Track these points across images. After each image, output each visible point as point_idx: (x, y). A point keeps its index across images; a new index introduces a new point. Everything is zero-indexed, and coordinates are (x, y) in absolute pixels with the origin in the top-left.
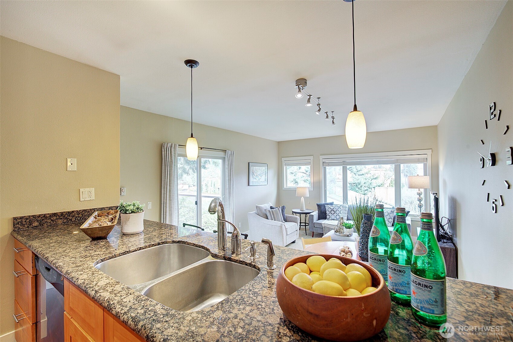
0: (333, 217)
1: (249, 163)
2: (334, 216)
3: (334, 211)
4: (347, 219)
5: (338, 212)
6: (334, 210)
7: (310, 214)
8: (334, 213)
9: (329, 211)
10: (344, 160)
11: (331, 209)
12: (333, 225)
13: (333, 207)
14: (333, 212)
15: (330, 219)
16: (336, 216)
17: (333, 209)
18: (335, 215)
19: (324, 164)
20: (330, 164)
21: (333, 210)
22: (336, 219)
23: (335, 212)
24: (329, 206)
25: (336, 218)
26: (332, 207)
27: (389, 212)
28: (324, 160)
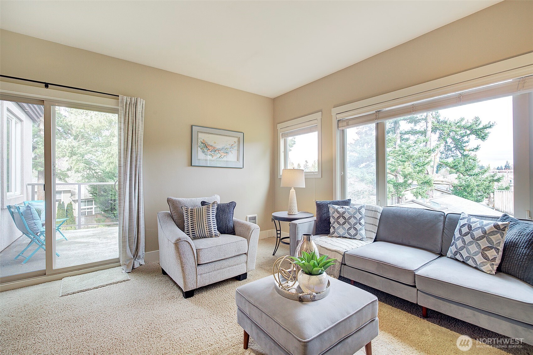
0: (341, 231)
1: (192, 126)
2: (344, 229)
3: (344, 218)
4: (376, 238)
5: (353, 221)
6: (347, 215)
7: (293, 222)
8: (344, 223)
9: (334, 217)
10: (377, 108)
11: (338, 212)
12: (330, 250)
13: (344, 210)
14: (341, 220)
15: (336, 234)
16: (349, 229)
17: (344, 213)
18: (347, 226)
19: (340, 124)
20: (350, 123)
21: (342, 215)
22: (349, 237)
23: (346, 221)
24: (336, 207)
25: (349, 234)
26: (341, 209)
27: (486, 228)
28: (340, 117)
